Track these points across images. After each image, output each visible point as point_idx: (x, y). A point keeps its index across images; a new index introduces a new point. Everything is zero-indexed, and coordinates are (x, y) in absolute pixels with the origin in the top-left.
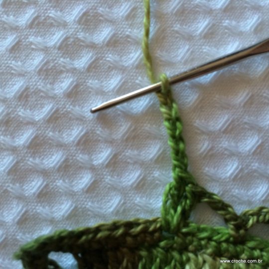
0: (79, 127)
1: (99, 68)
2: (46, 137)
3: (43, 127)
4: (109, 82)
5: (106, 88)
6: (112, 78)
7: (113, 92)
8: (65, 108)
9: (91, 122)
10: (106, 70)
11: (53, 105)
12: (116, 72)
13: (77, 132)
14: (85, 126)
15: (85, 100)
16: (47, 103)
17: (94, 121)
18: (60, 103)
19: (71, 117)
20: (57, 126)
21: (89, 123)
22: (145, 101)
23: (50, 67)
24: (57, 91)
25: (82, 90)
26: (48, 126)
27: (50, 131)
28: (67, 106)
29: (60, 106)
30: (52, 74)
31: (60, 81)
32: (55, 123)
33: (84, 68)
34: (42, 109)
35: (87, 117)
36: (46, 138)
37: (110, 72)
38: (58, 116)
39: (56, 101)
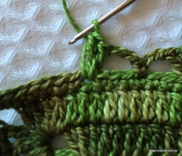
0: (48, 42)
2: (24, 53)
3: (20, 46)
8: (35, 29)
9: (57, 36)
11: (26, 28)
13: (47, 45)
14: (53, 39)
15: (50, 20)
16: (20, 27)
17: (59, 35)
18: (31, 26)
19: (41, 35)
20: (31, 44)
21: (56, 37)
22: (95, 13)
24: (27, 17)
25: (46, 13)
26: (24, 44)
27: (27, 48)
28: (37, 27)
29: (32, 28)
32: (30, 41)
34: (17, 33)
35: (53, 32)
38: (31, 35)
39: (28, 25)
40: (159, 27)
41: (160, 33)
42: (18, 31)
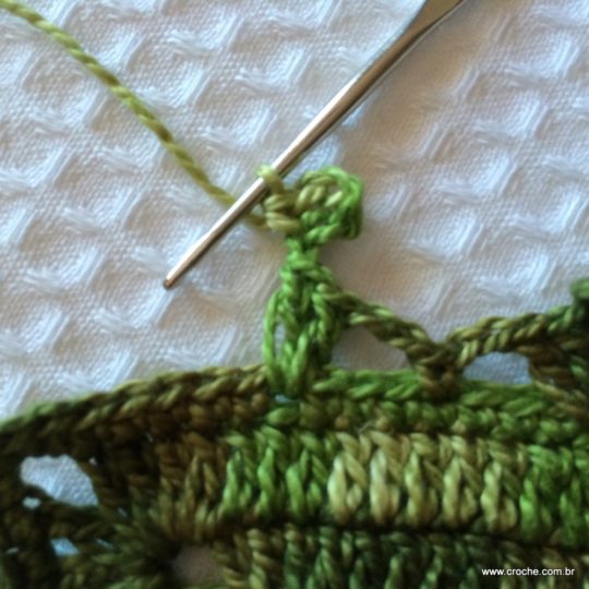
0: (127, 190)
1: (153, 61)
2: (57, 218)
3: (48, 198)
4: (180, 87)
5: (174, 101)
6: (183, 79)
7: (190, 106)
8: (91, 152)
9: (152, 176)
10: (169, 65)
11: (66, 150)
12: (191, 65)
13: (122, 199)
14: (140, 184)
15: (133, 131)
16: (50, 147)
17: (158, 172)
18: (78, 143)
19: (106, 172)
20: (77, 195)
21: (148, 178)
22: (261, 117)
23: (48, 73)
24: (70, 120)
26: (59, 195)
27: (66, 205)
28: (96, 149)
29: (81, 150)
30: (55, 86)
31: (73, 100)
32: (74, 187)
33: (121, 64)
34: (41, 163)
35: (140, 165)
36: (57, 223)
37: (178, 67)
38: (79, 171)
39: (71, 141)
40: (442, 162)
41: (445, 180)
42: (45, 158)
